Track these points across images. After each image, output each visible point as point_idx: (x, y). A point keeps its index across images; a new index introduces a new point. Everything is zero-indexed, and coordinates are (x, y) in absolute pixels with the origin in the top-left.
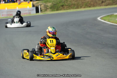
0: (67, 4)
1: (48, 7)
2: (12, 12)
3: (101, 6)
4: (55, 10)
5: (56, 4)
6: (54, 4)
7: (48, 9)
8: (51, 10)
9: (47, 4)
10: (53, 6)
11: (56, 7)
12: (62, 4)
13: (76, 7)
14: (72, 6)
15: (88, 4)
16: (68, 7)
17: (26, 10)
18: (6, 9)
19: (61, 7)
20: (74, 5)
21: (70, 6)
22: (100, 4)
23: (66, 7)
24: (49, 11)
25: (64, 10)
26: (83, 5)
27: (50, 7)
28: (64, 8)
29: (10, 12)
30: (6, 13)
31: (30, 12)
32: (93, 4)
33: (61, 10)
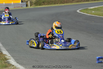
0: (47, 1)
1: (33, 3)
2: (9, 5)
3: (72, 3)
4: (38, 5)
5: (39, 1)
6: (37, 1)
7: (33, 4)
8: (35, 5)
9: (32, 1)
10: (37, 2)
11: (39, 3)
12: (43, 1)
13: (53, 3)
14: (51, 2)
15: (63, 1)
16: (48, 3)
17: (19, 5)
18: (4, 3)
19: (43, 3)
20: (52, 2)
21: (49, 2)
22: (71, 1)
23: (46, 3)
24: (34, 6)
25: (45, 5)
26: (59, 2)
27: (34, 3)
28: (45, 4)
29: (7, 5)
30: (4, 7)
31: (22, 6)
32: (66, 2)
33: (42, 5)
